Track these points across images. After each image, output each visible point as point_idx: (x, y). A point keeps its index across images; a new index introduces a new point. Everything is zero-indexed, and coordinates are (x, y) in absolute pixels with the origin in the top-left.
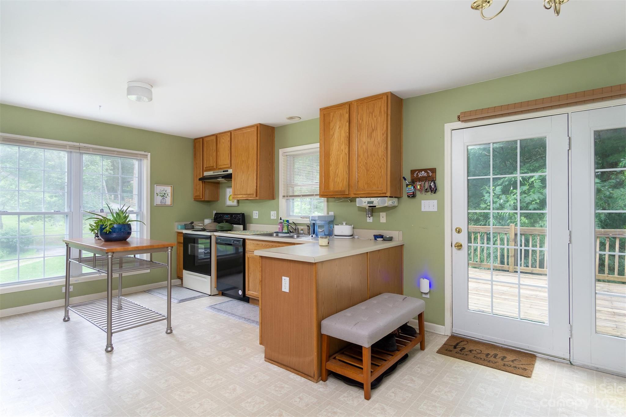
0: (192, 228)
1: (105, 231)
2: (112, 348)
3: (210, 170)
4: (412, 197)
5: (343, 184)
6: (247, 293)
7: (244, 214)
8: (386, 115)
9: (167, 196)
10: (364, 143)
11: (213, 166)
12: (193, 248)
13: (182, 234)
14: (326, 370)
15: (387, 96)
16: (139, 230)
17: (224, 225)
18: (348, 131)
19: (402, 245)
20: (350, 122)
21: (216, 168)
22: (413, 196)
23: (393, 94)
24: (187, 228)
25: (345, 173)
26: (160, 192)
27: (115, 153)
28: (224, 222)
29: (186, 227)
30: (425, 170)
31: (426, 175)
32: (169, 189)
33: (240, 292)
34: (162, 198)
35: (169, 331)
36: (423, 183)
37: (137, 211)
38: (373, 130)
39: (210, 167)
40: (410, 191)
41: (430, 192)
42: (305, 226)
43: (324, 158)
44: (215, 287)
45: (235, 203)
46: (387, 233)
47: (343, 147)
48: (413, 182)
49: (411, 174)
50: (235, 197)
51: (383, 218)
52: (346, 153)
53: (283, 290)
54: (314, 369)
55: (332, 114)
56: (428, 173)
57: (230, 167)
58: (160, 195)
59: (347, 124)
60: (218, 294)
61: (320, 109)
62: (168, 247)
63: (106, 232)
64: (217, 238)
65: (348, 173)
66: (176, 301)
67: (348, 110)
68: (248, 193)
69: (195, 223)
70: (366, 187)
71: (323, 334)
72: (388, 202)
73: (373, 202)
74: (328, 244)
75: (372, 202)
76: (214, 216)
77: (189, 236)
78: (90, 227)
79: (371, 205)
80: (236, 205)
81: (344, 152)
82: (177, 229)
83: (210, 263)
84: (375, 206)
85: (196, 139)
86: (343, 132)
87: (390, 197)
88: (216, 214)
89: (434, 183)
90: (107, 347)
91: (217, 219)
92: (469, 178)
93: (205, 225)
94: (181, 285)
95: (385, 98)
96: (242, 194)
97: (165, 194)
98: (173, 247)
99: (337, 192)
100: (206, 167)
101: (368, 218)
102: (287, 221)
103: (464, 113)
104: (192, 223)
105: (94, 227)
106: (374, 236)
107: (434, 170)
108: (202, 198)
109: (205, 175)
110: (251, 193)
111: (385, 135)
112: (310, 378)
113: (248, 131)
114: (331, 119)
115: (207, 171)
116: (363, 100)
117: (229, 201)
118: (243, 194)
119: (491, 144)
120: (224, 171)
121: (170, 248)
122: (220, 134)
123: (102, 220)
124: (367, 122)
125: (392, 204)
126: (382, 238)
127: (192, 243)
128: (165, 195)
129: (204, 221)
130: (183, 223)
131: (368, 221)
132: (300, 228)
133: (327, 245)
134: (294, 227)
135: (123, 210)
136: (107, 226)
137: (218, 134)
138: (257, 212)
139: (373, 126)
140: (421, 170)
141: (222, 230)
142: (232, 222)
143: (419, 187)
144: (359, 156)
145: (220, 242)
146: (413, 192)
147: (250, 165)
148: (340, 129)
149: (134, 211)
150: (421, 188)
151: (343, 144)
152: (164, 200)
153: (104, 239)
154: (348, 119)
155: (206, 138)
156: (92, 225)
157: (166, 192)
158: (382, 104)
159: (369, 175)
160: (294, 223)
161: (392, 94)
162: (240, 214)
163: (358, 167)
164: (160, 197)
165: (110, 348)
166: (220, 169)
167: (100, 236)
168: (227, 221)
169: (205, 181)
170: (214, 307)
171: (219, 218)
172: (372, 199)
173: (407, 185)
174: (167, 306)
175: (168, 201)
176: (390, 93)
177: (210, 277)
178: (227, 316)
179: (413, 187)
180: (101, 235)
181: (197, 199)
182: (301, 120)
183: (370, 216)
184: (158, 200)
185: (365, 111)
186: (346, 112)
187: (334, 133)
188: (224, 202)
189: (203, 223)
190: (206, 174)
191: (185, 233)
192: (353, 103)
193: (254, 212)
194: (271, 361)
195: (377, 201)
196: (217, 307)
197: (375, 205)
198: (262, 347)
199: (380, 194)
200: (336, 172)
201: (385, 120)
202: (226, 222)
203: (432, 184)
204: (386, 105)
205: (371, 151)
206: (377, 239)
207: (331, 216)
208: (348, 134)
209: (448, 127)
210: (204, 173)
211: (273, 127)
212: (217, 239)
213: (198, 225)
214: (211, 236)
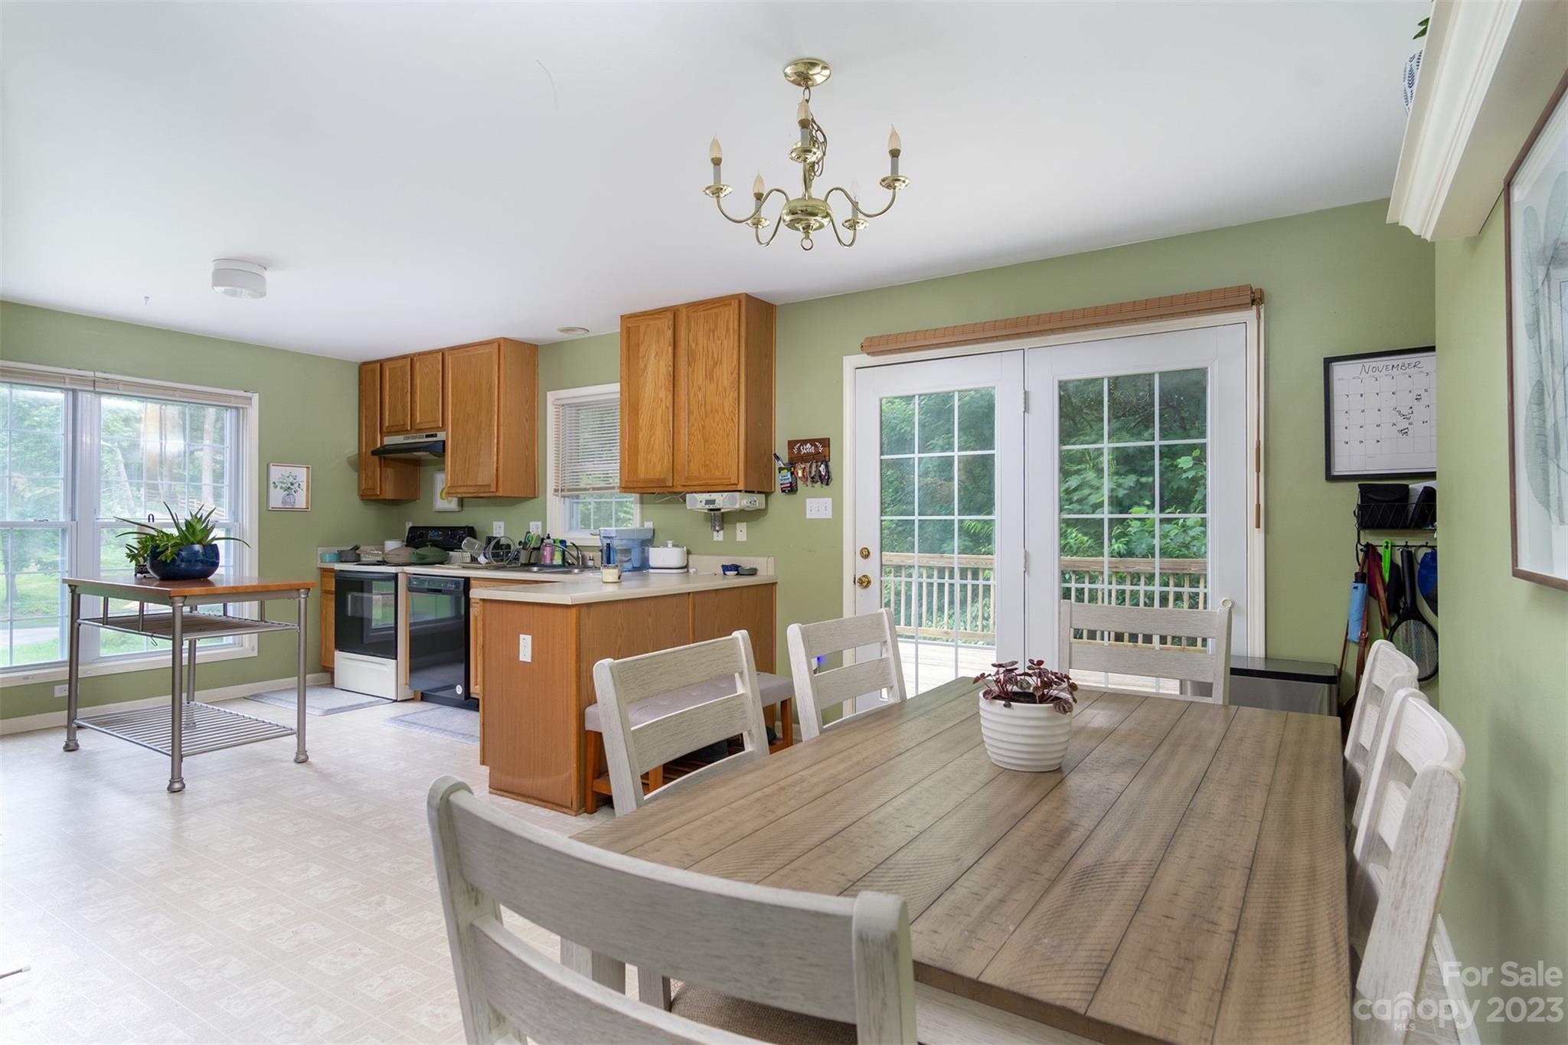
0: (357, 560)
1: (162, 557)
2: (184, 786)
3: (397, 433)
4: (789, 491)
5: (662, 466)
6: (472, 690)
7: (473, 528)
8: (736, 338)
9: (297, 488)
10: (700, 389)
11: (404, 425)
12: (359, 603)
13: (332, 572)
14: (593, 792)
15: (740, 301)
16: (232, 564)
17: (427, 551)
18: (671, 363)
19: (773, 583)
20: (675, 345)
21: (411, 428)
22: (792, 489)
23: (751, 297)
24: (343, 559)
25: (665, 445)
26: (281, 480)
27: (177, 393)
28: (427, 546)
29: (341, 557)
30: (812, 442)
31: (812, 450)
32: (301, 474)
33: (459, 690)
34: (287, 492)
35: (302, 758)
36: (808, 464)
37: (228, 522)
38: (715, 364)
39: (397, 426)
40: (785, 480)
41: (819, 483)
42: (596, 551)
43: (629, 415)
44: (406, 684)
45: (452, 504)
46: (746, 562)
47: (662, 394)
48: (792, 465)
49: (789, 448)
50: (451, 491)
51: (741, 532)
52: (668, 405)
53: (522, 658)
54: (572, 792)
55: (642, 329)
56: (816, 446)
57: (443, 428)
58: (281, 488)
59: (670, 349)
60: (412, 699)
61: (621, 316)
62: (298, 590)
63: (166, 560)
64: (410, 578)
65: (671, 445)
66: (318, 712)
67: (671, 322)
68: (479, 484)
69: (362, 548)
70: (703, 472)
71: (588, 731)
72: (741, 501)
73: (715, 501)
74: (619, 578)
75: (713, 502)
76: (407, 534)
77: (348, 575)
78: (129, 552)
79: (711, 507)
80: (457, 510)
81: (664, 403)
82: (322, 562)
83: (394, 639)
84: (719, 510)
85: (365, 364)
86: (662, 363)
87: (746, 492)
88: (411, 529)
89: (827, 466)
90: (172, 782)
91: (415, 539)
92: (883, 457)
93: (386, 552)
94: (331, 684)
95: (735, 303)
96: (467, 486)
97: (292, 484)
98: (309, 589)
99: (651, 481)
100: (388, 427)
101: (715, 533)
102: (563, 542)
103: (870, 340)
104: (356, 548)
105: (136, 552)
106: (723, 566)
107: (826, 442)
108: (379, 493)
109: (385, 443)
110: (486, 484)
111: (735, 375)
112: (565, 810)
113: (479, 352)
114: (642, 338)
115: (390, 433)
116: (699, 305)
117: (442, 501)
118: (468, 484)
119: (917, 397)
120: (427, 436)
121: (302, 590)
122: (420, 354)
123: (153, 537)
124: (705, 349)
125: (749, 504)
126: (737, 570)
127: (355, 591)
128: (292, 487)
129: (384, 545)
130: (335, 550)
131: (715, 539)
132: (589, 554)
133: (617, 580)
134: (575, 553)
135: (201, 516)
136: (167, 549)
137: (414, 355)
138: (502, 524)
139: (715, 356)
140: (804, 442)
141: (423, 562)
142: (445, 546)
143: (800, 475)
144: (690, 413)
145: (417, 586)
146: (791, 483)
147: (483, 425)
148: (657, 358)
149: (221, 521)
150: (803, 475)
151: (663, 389)
152: (291, 497)
153: (158, 575)
154: (672, 340)
155: (389, 362)
156: (131, 546)
157: (295, 481)
158: (730, 314)
159: (708, 448)
160: (574, 545)
161: (749, 298)
162: (465, 527)
163: (689, 434)
164: (282, 490)
165: (177, 785)
166: (421, 430)
167: (150, 570)
168: (435, 544)
169: (386, 455)
170: (402, 718)
171: (417, 538)
172: (714, 496)
173: (781, 469)
174: (296, 721)
175: (301, 500)
176: (744, 295)
177: (395, 661)
178: (427, 733)
179: (789, 473)
180: (153, 567)
181: (368, 497)
182: (588, 335)
183: (717, 528)
184: (276, 499)
185: (701, 328)
186: (668, 326)
187: (646, 366)
188: (431, 503)
189: (383, 550)
190: (390, 440)
191: (341, 571)
192: (680, 309)
193: (494, 523)
194: (499, 792)
195: (722, 498)
196: (407, 718)
197: (718, 507)
198: (485, 770)
199: (727, 485)
200: (649, 443)
201: (736, 345)
202: (432, 546)
203: (822, 468)
204: (736, 317)
205: (712, 405)
206: (727, 573)
207: (649, 529)
208: (671, 369)
209: (850, 362)
210: (385, 438)
211: (535, 345)
212: (410, 581)
213: (369, 553)
214: (396, 575)
